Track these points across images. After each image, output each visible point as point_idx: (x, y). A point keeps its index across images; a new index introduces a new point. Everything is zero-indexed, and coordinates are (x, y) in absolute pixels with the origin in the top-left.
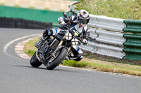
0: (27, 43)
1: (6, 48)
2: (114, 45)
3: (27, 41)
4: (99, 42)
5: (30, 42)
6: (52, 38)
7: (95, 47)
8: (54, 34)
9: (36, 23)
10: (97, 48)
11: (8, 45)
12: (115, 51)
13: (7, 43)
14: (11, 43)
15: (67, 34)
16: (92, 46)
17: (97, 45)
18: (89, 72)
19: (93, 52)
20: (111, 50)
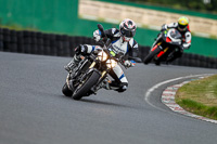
0: (180, 88)
1: (148, 94)
9: (196, 57)
11: (151, 90)
13: (151, 87)
15: (100, 54)
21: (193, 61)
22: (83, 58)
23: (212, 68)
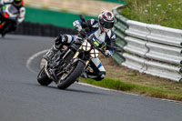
1: (29, 61)
2: (168, 63)
4: (149, 59)
7: (144, 65)
10: (147, 66)
11: (32, 58)
12: (170, 71)
14: (36, 55)
16: (140, 63)
17: (147, 62)
18: (135, 98)
19: (141, 71)
20: (165, 69)
22: (66, 47)
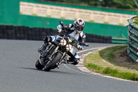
3: (86, 55)
5: (89, 56)
6: (50, 43)
8: (53, 41)
9: (96, 36)
21: (94, 39)
23: (106, 43)
